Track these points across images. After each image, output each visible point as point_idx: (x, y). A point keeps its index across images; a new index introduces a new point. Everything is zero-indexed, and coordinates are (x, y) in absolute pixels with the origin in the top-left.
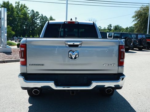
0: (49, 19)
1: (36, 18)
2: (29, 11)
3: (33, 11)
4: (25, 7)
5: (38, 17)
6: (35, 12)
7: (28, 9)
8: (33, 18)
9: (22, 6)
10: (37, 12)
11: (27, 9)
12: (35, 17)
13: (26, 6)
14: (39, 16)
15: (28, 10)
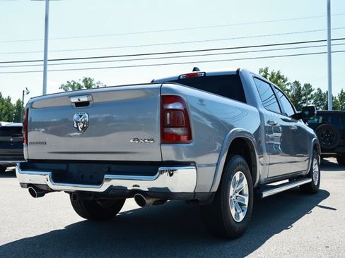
0: (337, 98)
1: (304, 98)
2: (288, 84)
3: (297, 83)
4: (279, 77)
5: (309, 96)
6: (302, 86)
7: (286, 80)
8: (297, 99)
9: (273, 76)
10: (307, 86)
11: (284, 82)
12: (302, 96)
13: (281, 75)
14: (313, 93)
15: (286, 83)
